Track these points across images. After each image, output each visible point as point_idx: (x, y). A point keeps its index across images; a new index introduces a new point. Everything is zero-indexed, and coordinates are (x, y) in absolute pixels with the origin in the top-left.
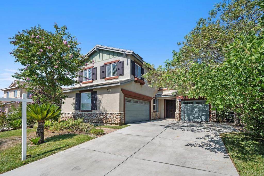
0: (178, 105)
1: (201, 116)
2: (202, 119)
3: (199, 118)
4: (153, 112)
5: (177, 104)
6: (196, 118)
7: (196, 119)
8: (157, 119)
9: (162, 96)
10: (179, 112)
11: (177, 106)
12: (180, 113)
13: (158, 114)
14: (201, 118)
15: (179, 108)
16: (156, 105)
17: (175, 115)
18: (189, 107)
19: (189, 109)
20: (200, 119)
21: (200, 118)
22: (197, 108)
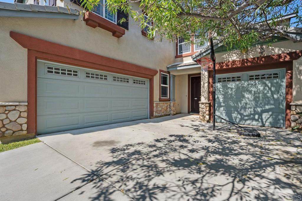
0: (206, 85)
1: (260, 115)
2: (264, 121)
3: (257, 117)
4: (160, 100)
5: (204, 84)
6: (246, 118)
7: (247, 120)
8: (171, 114)
9: (178, 68)
10: (207, 102)
11: (204, 87)
12: (210, 104)
13: (172, 104)
14: (262, 119)
15: (209, 92)
16: (168, 86)
17: (200, 109)
18: (232, 89)
19: (231, 94)
20: (257, 120)
21: (259, 118)
22: (250, 92)
